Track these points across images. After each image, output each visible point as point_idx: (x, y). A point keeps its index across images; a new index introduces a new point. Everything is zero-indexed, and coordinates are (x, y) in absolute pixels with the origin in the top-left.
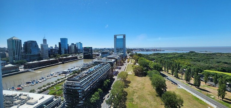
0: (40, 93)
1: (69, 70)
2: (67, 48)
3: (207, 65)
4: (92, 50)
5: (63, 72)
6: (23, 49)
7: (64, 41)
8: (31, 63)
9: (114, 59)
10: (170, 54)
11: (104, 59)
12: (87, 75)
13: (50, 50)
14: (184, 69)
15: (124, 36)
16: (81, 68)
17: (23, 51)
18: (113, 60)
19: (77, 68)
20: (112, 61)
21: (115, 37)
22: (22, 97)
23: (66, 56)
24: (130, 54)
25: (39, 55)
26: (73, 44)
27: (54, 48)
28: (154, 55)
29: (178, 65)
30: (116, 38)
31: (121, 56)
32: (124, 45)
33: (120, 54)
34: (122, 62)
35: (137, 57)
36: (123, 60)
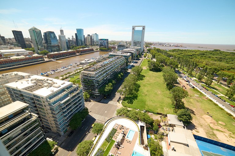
0: (63, 79)
1: (86, 62)
2: (83, 40)
3: (228, 65)
4: (108, 43)
5: (80, 63)
6: (43, 40)
7: (80, 31)
8: (52, 53)
9: (130, 53)
10: (191, 51)
11: (119, 53)
12: (101, 67)
13: (67, 41)
14: (201, 68)
15: (144, 28)
16: (97, 60)
17: (44, 41)
18: (128, 53)
19: (93, 60)
20: (127, 55)
21: (133, 28)
22: (49, 82)
23: (83, 48)
24: (148, 48)
25: (58, 46)
26: (89, 35)
27: (71, 39)
28: (174, 51)
29: (196, 63)
30: (135, 30)
31: (137, 50)
32: (142, 38)
33: (137, 47)
34: (139, 56)
35: (155, 52)
36: (139, 54)
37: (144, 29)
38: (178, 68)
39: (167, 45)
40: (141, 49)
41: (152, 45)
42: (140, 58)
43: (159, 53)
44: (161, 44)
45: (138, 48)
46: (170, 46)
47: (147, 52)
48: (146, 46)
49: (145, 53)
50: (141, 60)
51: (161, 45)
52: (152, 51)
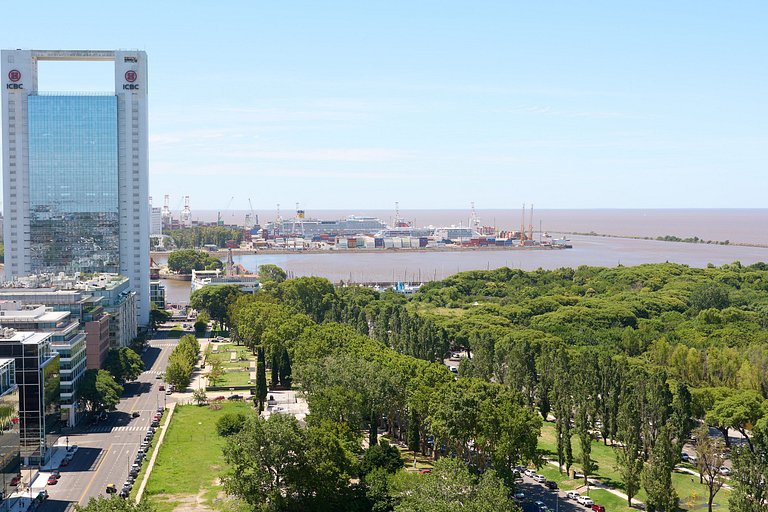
10: (614, 279)
14: (733, 433)
15: (131, 76)
21: (15, 75)
24: (198, 284)
28: (466, 288)
29: (684, 391)
30: (34, 93)
31: (83, 313)
32: (129, 177)
33: (70, 284)
34: (104, 379)
35: (282, 318)
36: (112, 361)
37: (132, 79)
38: (537, 457)
39: (397, 240)
40: (119, 297)
41: (246, 246)
42: (124, 406)
43: (329, 328)
44: (328, 233)
45: (86, 285)
46: (423, 242)
47: (201, 330)
48: (175, 265)
49: (176, 334)
50: (139, 428)
51: (330, 238)
52: (248, 312)
